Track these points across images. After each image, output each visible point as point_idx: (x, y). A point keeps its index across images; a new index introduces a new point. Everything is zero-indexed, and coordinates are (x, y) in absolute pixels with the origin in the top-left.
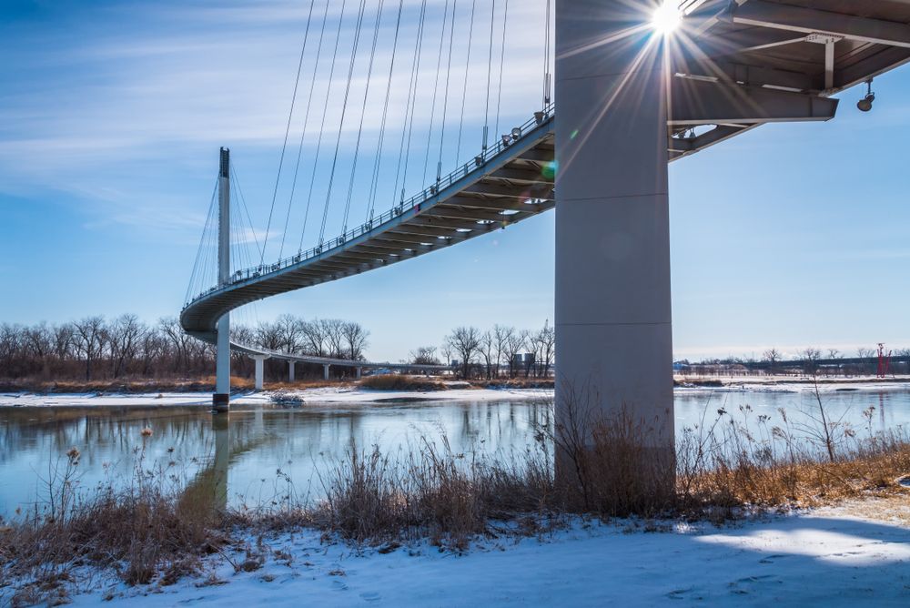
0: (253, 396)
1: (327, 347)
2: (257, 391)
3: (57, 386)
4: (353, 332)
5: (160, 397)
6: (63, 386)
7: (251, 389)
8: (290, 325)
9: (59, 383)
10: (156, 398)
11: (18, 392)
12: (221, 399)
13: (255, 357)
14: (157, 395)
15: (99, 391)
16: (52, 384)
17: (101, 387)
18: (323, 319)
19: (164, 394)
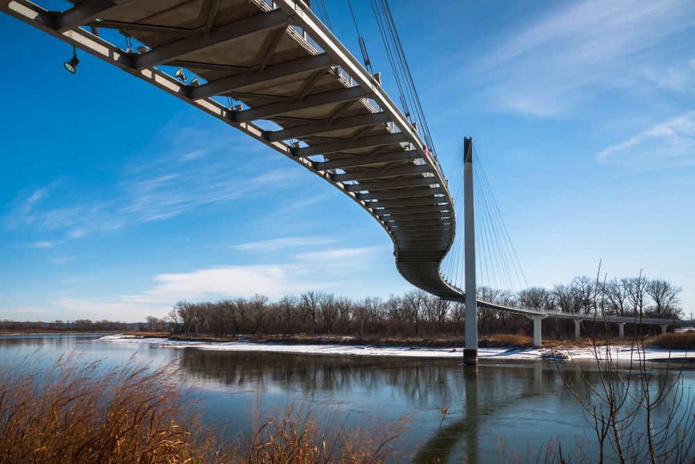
0: (531, 352)
1: (628, 304)
2: (536, 348)
3: (388, 342)
4: (659, 289)
5: (454, 351)
6: (391, 341)
7: (532, 346)
8: (585, 286)
9: (390, 339)
10: (451, 352)
11: (363, 345)
12: (470, 354)
13: (533, 318)
14: (452, 349)
15: (412, 346)
16: (384, 340)
17: (415, 342)
18: (624, 278)
19: (457, 349)
